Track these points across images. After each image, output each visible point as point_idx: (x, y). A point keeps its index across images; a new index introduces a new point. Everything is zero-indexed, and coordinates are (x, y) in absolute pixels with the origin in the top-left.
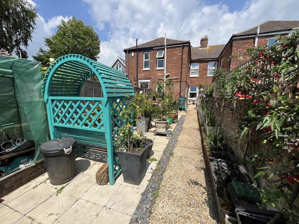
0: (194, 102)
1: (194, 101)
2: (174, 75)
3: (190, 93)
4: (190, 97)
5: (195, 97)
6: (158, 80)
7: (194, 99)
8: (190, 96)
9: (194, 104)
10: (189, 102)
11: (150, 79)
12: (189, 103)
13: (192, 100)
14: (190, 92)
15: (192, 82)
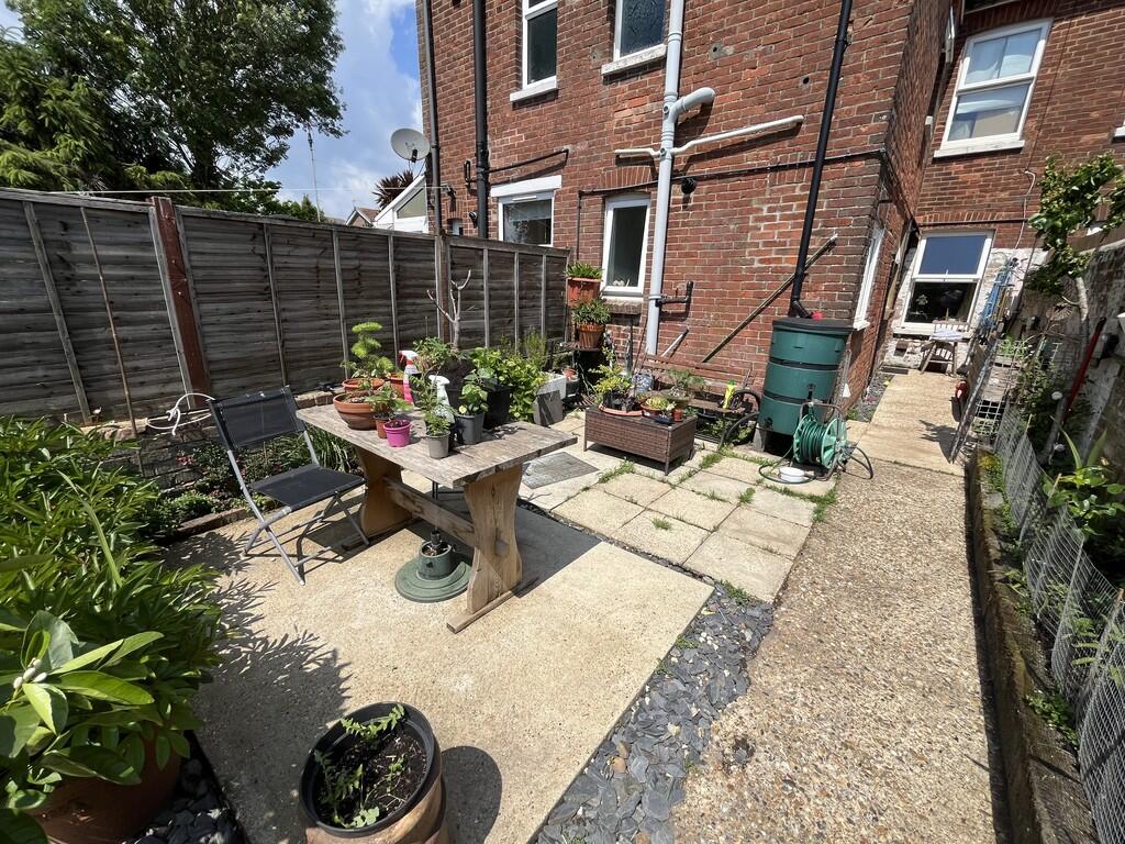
0: (944, 353)
1: (941, 345)
2: (758, 96)
3: (919, 288)
4: (910, 318)
5: (953, 315)
6: (615, 170)
7: (945, 329)
8: (914, 305)
9: (936, 367)
10: (900, 351)
11: (562, 165)
12: (898, 360)
13: (925, 338)
14: (915, 273)
15: (948, 195)
